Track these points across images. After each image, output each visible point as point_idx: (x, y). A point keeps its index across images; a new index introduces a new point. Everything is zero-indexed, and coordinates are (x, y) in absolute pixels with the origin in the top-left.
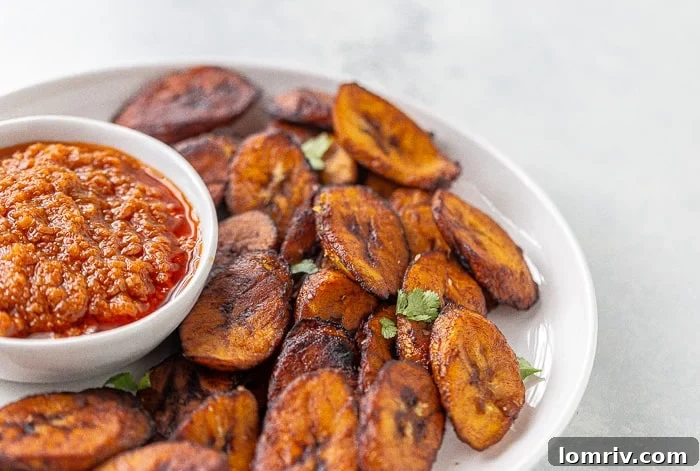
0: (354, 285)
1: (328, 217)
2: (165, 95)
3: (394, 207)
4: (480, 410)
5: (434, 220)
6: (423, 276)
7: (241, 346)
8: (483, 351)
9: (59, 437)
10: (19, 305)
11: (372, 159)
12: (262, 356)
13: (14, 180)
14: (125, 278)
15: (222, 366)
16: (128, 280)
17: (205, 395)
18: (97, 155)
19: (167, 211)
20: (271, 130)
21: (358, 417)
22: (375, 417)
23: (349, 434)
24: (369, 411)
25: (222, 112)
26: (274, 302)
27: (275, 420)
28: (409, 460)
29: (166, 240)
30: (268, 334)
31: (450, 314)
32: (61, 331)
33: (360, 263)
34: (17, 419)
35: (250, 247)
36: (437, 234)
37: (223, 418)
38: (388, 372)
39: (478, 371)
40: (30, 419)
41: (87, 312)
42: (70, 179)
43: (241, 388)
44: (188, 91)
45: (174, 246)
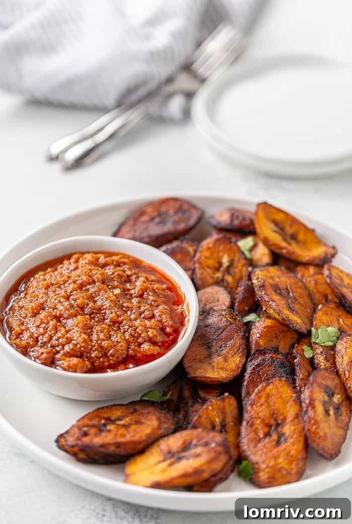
0: (284, 326)
1: (263, 287)
2: (145, 218)
3: (299, 276)
5: (326, 282)
6: (325, 318)
7: (222, 369)
9: (122, 431)
10: (87, 353)
11: (282, 248)
12: (235, 374)
13: (69, 277)
14: (147, 332)
15: (213, 381)
16: (149, 333)
17: (204, 401)
18: (115, 258)
19: (163, 290)
20: (215, 236)
21: (301, 406)
22: (312, 404)
23: (297, 416)
24: (307, 401)
25: (182, 226)
26: (237, 340)
27: (250, 411)
28: (335, 430)
29: (166, 307)
30: (236, 361)
31: (345, 340)
32: (114, 367)
33: (287, 312)
34: (95, 422)
35: (215, 308)
36: (328, 292)
37: (218, 413)
38: (315, 378)
40: (103, 421)
41: (128, 354)
42: (102, 274)
43: (226, 394)
44: (160, 214)
45: (172, 311)
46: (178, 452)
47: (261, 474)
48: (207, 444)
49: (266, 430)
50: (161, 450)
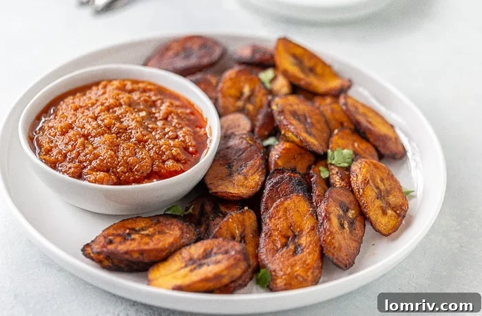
0: (302, 149)
1: (281, 112)
2: (171, 53)
3: (317, 104)
4: (384, 213)
5: (342, 110)
6: (340, 142)
7: (242, 186)
8: (382, 180)
9: (146, 240)
10: (113, 168)
11: (300, 79)
12: (255, 190)
13: (97, 101)
14: (171, 150)
15: (233, 196)
16: (173, 151)
17: (224, 215)
18: (141, 85)
19: (187, 114)
20: (237, 68)
21: (317, 219)
22: (327, 217)
23: (313, 229)
24: (323, 215)
25: (205, 61)
26: (257, 161)
27: (268, 224)
28: (348, 242)
29: (189, 129)
30: (255, 179)
31: (359, 161)
32: (139, 181)
33: (304, 135)
34: (120, 232)
35: (237, 133)
36: (344, 119)
37: (238, 225)
38: (331, 193)
39: (381, 191)
40: (128, 231)
41: (152, 170)
42: (129, 98)
43: (246, 208)
44: (184, 49)
45: (195, 133)
46: (199, 259)
47: (278, 281)
48: (226, 252)
49: (284, 241)
50: (184, 258)
